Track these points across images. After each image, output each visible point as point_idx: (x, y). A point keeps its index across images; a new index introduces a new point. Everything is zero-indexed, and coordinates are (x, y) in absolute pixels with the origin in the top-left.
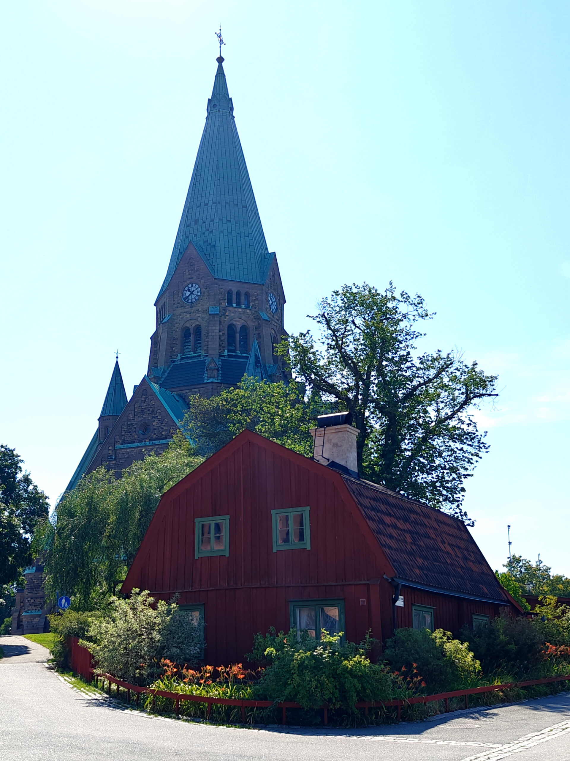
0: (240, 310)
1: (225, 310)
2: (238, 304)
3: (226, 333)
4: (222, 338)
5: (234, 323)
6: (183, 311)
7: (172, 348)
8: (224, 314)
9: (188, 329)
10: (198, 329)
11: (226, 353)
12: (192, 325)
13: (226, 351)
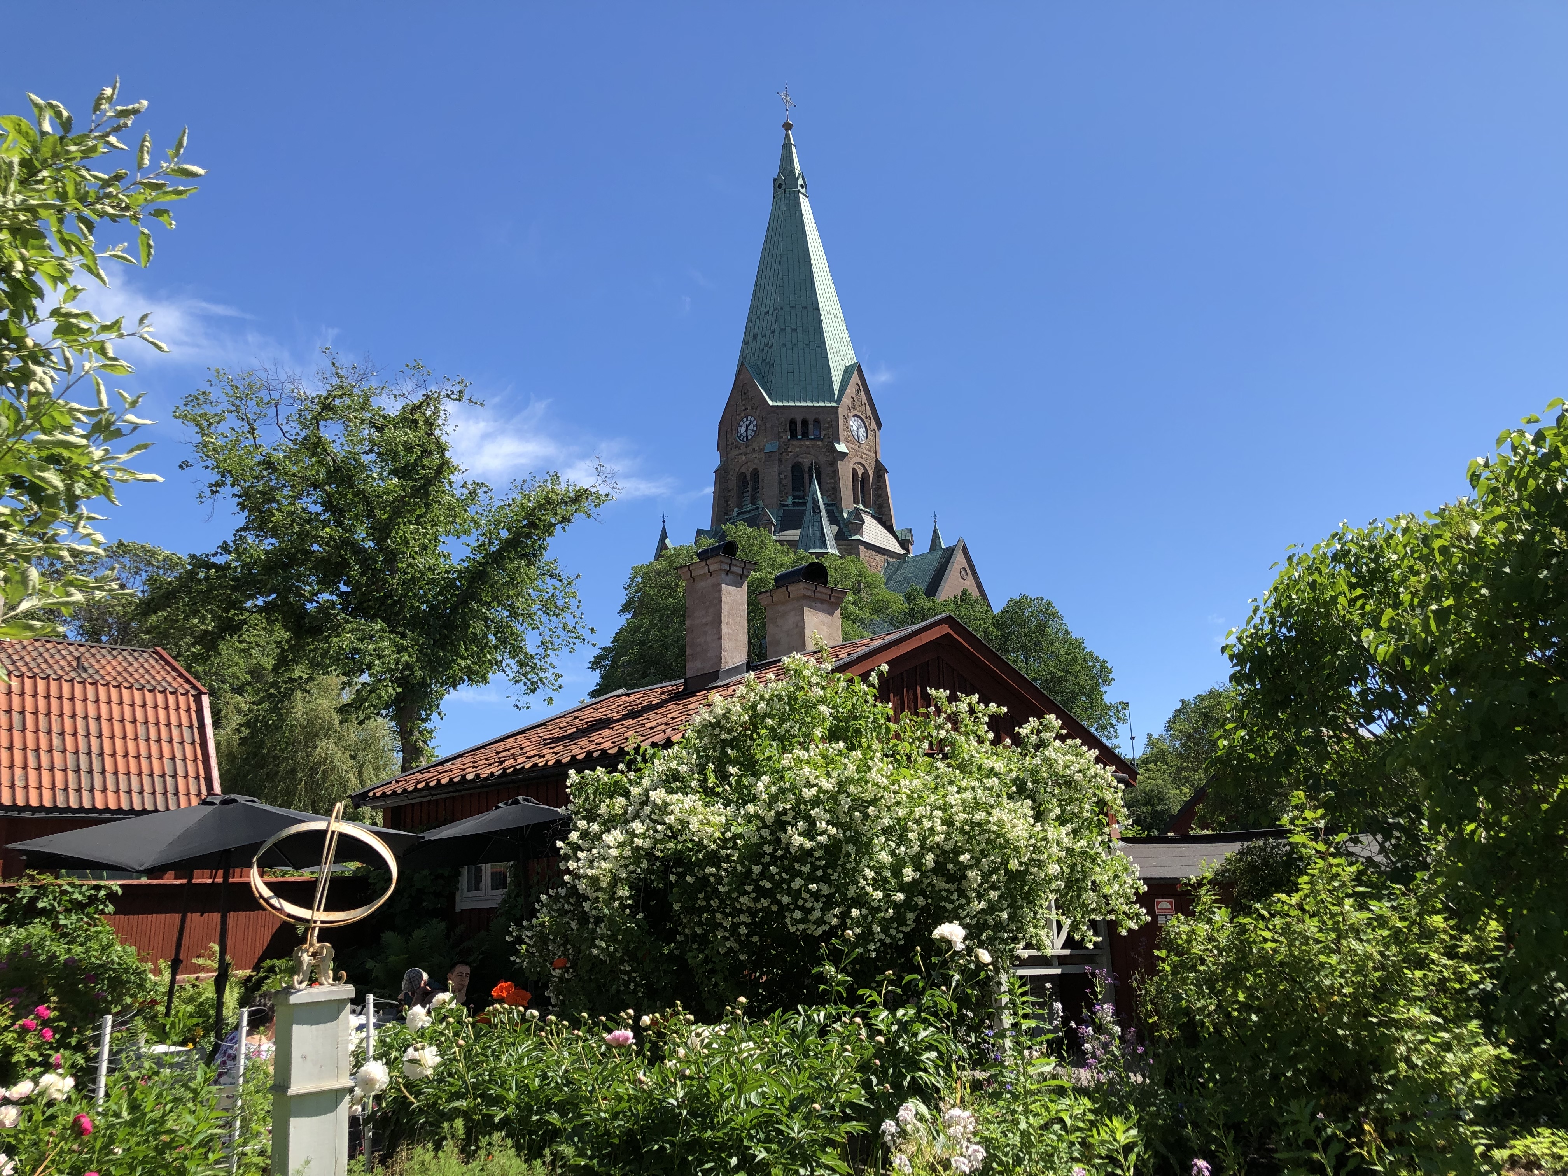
0: (807, 443)
1: (787, 444)
2: (805, 435)
3: (790, 475)
4: (784, 482)
5: (800, 460)
6: (737, 452)
7: (727, 501)
8: (786, 451)
9: (744, 475)
10: (755, 473)
11: (790, 500)
12: (747, 470)
13: (790, 498)
